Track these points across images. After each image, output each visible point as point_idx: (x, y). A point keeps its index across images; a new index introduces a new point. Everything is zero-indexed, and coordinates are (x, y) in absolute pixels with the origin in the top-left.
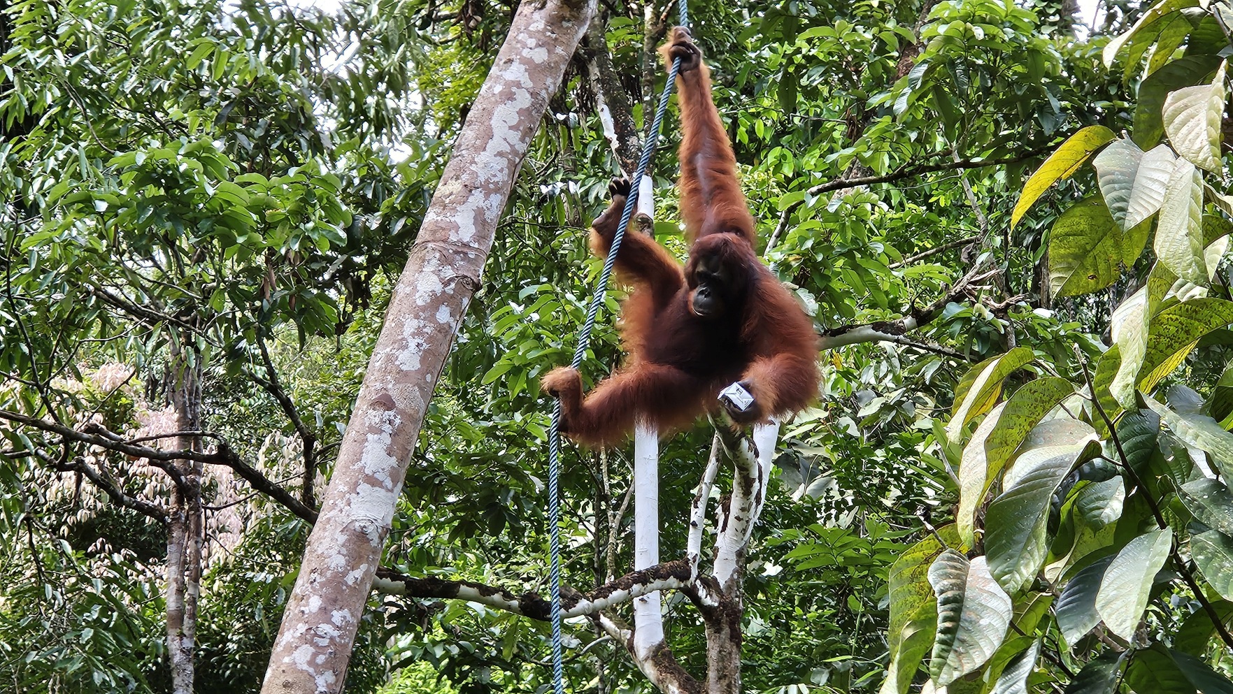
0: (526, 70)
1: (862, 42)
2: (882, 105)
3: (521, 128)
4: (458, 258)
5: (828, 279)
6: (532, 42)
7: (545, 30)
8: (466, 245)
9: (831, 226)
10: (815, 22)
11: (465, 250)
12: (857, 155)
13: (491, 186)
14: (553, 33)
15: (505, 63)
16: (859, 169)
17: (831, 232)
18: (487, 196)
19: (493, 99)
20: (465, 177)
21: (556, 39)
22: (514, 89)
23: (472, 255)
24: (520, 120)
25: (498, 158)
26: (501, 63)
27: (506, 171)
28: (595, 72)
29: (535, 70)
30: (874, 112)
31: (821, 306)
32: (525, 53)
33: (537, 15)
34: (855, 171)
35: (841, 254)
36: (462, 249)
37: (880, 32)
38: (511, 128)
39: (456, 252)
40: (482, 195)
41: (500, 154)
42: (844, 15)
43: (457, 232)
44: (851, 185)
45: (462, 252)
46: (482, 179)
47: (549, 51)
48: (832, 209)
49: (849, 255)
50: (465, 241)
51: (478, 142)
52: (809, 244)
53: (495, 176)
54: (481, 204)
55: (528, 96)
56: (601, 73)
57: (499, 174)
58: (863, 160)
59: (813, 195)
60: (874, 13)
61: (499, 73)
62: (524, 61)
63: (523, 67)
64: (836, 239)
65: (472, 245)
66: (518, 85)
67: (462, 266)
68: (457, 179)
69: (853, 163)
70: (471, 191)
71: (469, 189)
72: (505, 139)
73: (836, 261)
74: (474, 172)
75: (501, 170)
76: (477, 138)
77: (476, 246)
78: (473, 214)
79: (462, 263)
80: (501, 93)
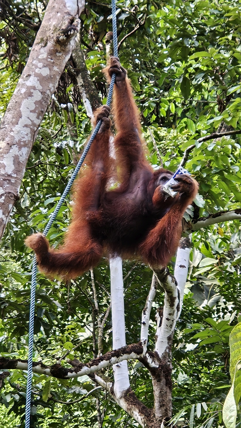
0: (38, 80)
1: (224, 59)
2: (235, 92)
3: (37, 111)
4: (5, 183)
5: (209, 186)
6: (40, 65)
7: (47, 58)
8: (9, 176)
9: (210, 158)
10: (198, 49)
11: (9, 178)
12: (223, 120)
13: (22, 143)
14: (52, 59)
15: (27, 76)
16: (225, 127)
17: (210, 161)
18: (20, 148)
19: (21, 96)
20: (7, 139)
21: (53, 63)
22: (32, 91)
23: (13, 181)
24: (36, 107)
25: (25, 128)
26: (25, 77)
27: (30, 135)
28: (80, 81)
29: (42, 80)
30: (231, 96)
31: (206, 202)
32: (37, 71)
33: (42, 50)
34: (223, 129)
35: (216, 173)
36: (7, 178)
37: (233, 53)
38: (31, 111)
39: (4, 180)
40: (17, 149)
41: (26, 126)
42: (213, 45)
43: (4, 169)
44: (221, 136)
45: (8, 180)
46: (17, 139)
47: (50, 69)
48: (210, 149)
49: (220, 173)
50: (9, 174)
51: (14, 120)
52: (198, 168)
53: (24, 138)
54: (17, 153)
55: (40, 94)
56: (84, 82)
57: (26, 137)
58: (227, 122)
59: (200, 142)
60: (230, 43)
61: (23, 82)
62: (36, 75)
63: (36, 79)
64: (214, 165)
65: (13, 175)
66: (34, 88)
67: (8, 187)
68: (3, 140)
69: (222, 124)
70: (11, 146)
71: (10, 145)
72: (28, 118)
73: (214, 176)
74: (12, 136)
75: (27, 135)
76: (13, 118)
77: (15, 176)
78: (12, 159)
79: (8, 185)
80: (25, 93)
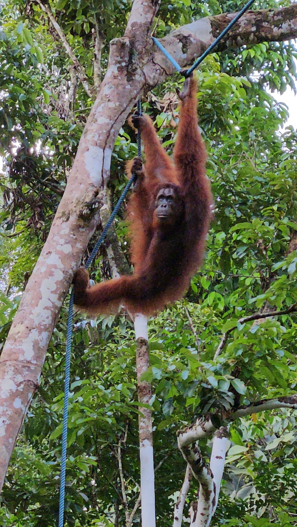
0: (59, 258)
1: (268, 232)
2: (281, 269)
3: (58, 292)
4: (24, 369)
5: (251, 372)
6: (62, 241)
7: (69, 234)
8: (29, 362)
9: (252, 341)
10: (239, 220)
11: (29, 365)
12: (267, 299)
13: (42, 327)
14: (74, 235)
15: (47, 254)
17: (252, 345)
18: (40, 333)
19: (41, 276)
20: (26, 323)
21: (76, 239)
22: (53, 269)
23: (33, 367)
24: (57, 288)
25: (46, 310)
26: (45, 254)
27: (50, 318)
28: (110, 253)
29: (64, 257)
30: (276, 273)
32: (59, 248)
33: (65, 225)
34: (266, 308)
37: (279, 225)
38: (52, 292)
39: (24, 367)
40: (37, 333)
41: (46, 308)
42: (257, 216)
43: (23, 354)
44: (264, 317)
45: (26, 366)
46: (36, 323)
47: (72, 246)
48: (253, 332)
49: (264, 358)
50: (28, 360)
51: (33, 301)
52: (240, 352)
53: (44, 321)
54: (37, 338)
55: (62, 273)
56: (115, 254)
57: (46, 320)
58: (270, 302)
59: (242, 323)
60: (275, 214)
61: (44, 260)
62: (58, 252)
63: (57, 256)
64: (256, 349)
65: (32, 362)
66: (55, 267)
67: (27, 375)
68: (22, 323)
69: (265, 303)
70: (30, 330)
72: (49, 299)
73: (256, 361)
74: (31, 319)
75: (48, 318)
76: (32, 299)
77: (35, 362)
78: (32, 344)
79: (27, 373)
80: (45, 272)
